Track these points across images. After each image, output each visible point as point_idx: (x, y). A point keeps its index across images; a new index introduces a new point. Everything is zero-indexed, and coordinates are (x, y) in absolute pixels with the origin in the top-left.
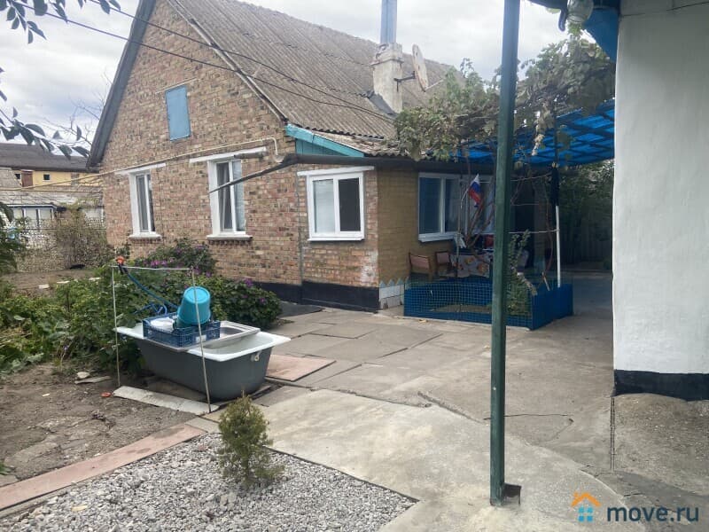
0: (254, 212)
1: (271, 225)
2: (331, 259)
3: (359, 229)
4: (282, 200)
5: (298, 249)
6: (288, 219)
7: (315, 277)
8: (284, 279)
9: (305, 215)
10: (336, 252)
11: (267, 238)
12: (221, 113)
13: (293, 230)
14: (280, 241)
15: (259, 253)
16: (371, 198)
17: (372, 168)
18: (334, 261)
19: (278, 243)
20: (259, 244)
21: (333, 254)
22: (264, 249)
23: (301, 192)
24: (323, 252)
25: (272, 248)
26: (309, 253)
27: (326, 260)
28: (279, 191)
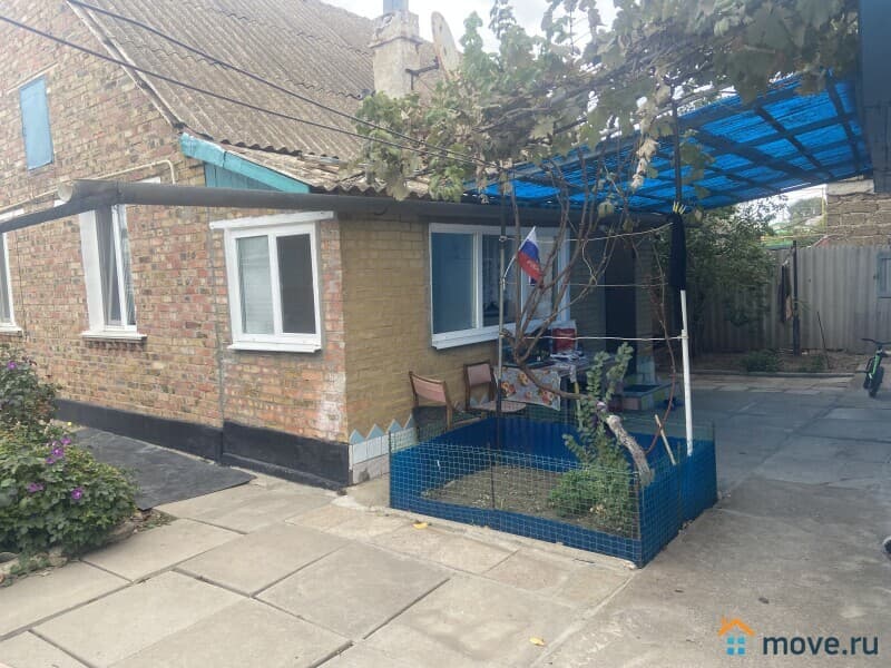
0: (148, 292)
1: (174, 317)
2: (269, 384)
3: (312, 330)
4: (188, 273)
5: (216, 363)
6: (200, 309)
7: (242, 415)
8: (195, 416)
9: (225, 300)
10: (275, 372)
11: (168, 341)
12: (93, 121)
13: (208, 327)
14: (188, 347)
15: (158, 365)
16: (331, 271)
17: (330, 215)
18: (272, 387)
19: (184, 350)
20: (157, 350)
21: (271, 375)
22: (165, 359)
23: (217, 259)
24: (255, 370)
25: (176, 358)
26: (234, 370)
27: (260, 384)
28: (184, 257)
